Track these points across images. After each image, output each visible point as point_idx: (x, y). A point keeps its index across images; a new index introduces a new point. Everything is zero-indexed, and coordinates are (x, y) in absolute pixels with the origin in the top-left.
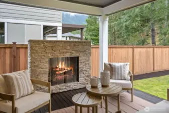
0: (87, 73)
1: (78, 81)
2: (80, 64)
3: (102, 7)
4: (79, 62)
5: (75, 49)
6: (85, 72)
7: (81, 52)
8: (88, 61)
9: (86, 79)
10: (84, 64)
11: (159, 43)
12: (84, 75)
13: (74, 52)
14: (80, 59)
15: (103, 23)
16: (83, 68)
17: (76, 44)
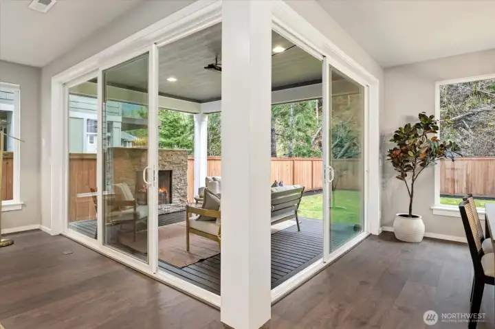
0: (183, 191)
1: (171, 203)
2: (173, 180)
3: (199, 101)
4: (173, 177)
5: (169, 160)
6: (179, 191)
7: (175, 164)
8: (183, 176)
9: (181, 200)
10: (178, 180)
11: (283, 153)
12: (178, 195)
13: (166, 164)
14: (174, 173)
15: (200, 124)
16: (178, 185)
17: (170, 153)
